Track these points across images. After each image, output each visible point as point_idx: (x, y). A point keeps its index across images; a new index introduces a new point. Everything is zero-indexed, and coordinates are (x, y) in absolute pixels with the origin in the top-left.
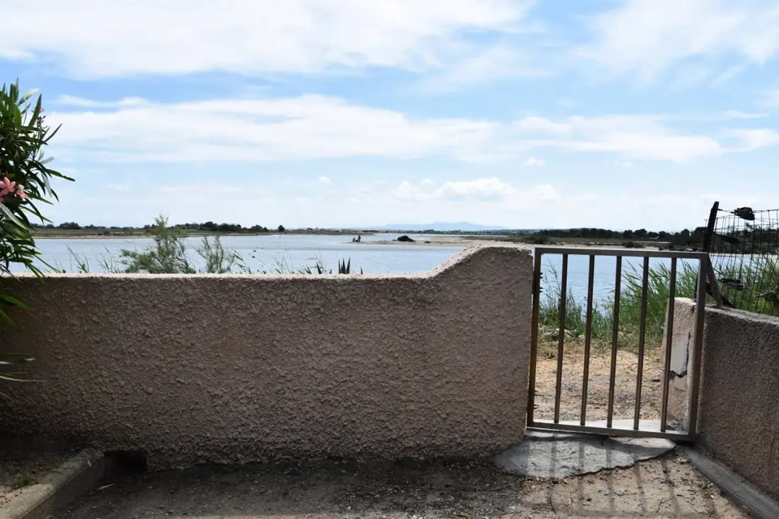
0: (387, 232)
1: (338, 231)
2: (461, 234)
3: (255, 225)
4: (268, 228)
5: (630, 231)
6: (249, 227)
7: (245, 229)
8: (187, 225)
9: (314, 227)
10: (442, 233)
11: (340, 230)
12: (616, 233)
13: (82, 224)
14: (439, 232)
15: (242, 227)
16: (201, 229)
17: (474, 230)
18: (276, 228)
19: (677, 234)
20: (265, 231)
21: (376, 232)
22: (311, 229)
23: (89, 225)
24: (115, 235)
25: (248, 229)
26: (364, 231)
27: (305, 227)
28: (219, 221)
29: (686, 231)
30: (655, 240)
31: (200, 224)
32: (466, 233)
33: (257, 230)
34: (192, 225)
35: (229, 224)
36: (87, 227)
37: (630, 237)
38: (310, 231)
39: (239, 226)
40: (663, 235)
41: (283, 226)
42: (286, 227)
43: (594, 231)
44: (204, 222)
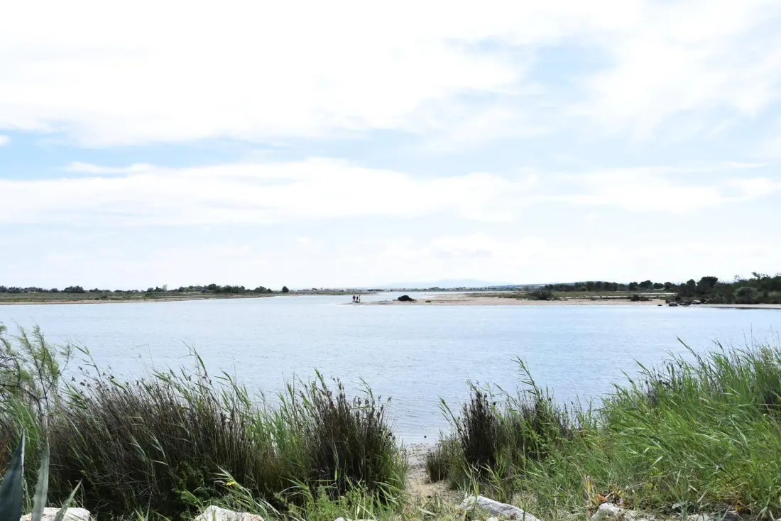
0: (392, 291)
1: (343, 291)
2: (467, 290)
3: (259, 287)
4: (272, 289)
5: (635, 283)
6: (253, 288)
7: (249, 291)
8: (191, 287)
9: (318, 287)
10: (448, 290)
11: (345, 290)
12: (622, 286)
13: (86, 288)
14: (443, 290)
15: (246, 289)
16: (204, 292)
17: (479, 287)
18: (280, 289)
19: (682, 285)
20: (269, 292)
21: (381, 291)
22: (316, 289)
23: (93, 289)
24: (112, 299)
25: (252, 291)
26: (370, 291)
27: (310, 287)
28: (222, 284)
29: (692, 282)
30: (660, 291)
31: (203, 286)
32: (471, 290)
33: (261, 292)
34: (196, 287)
35: (232, 286)
36: (91, 291)
37: (636, 290)
38: (315, 292)
39: (243, 287)
40: (668, 286)
41: (288, 287)
42: (290, 288)
43: (599, 284)
44: (207, 285)
